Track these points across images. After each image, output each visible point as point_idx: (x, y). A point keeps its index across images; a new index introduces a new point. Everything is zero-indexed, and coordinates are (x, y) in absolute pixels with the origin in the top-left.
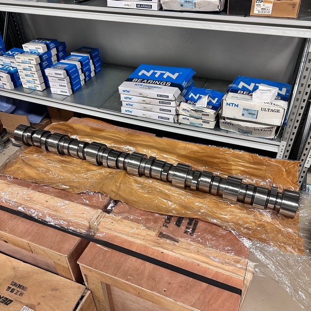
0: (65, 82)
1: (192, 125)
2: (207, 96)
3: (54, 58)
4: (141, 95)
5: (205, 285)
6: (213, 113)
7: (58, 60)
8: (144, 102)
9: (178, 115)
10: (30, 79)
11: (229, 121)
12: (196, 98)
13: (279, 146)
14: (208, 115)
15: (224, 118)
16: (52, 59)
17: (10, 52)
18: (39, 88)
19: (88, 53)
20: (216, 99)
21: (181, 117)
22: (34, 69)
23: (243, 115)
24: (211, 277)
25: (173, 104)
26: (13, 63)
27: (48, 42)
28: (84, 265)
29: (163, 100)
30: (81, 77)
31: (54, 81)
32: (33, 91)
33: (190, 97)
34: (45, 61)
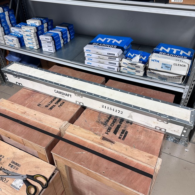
0: (51, 44)
1: (129, 73)
2: (139, 55)
3: (45, 29)
4: (97, 53)
5: (129, 171)
6: (142, 66)
7: (48, 30)
8: (99, 58)
9: (120, 66)
10: (30, 41)
11: (152, 71)
12: (132, 56)
13: (184, 88)
14: (139, 67)
15: (150, 69)
16: (44, 29)
17: (19, 25)
18: (36, 48)
19: (66, 27)
20: (145, 57)
21: (122, 68)
22: (33, 36)
23: (162, 67)
24: (134, 166)
25: (117, 59)
26: (21, 31)
27: (42, 19)
28: (55, 154)
29: (111, 57)
30: (61, 41)
31: (45, 43)
32: (31, 49)
33: (128, 55)
34: (40, 31)
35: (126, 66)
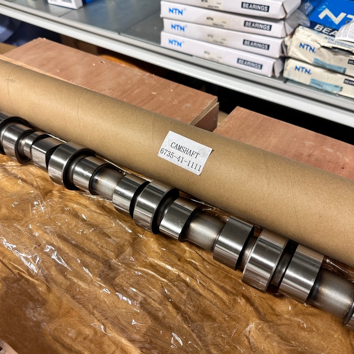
4: (204, 4)
8: (210, 22)
9: (284, 58)
12: (337, 20)
21: (291, 64)
25: (278, 29)
29: (255, 18)
33: (321, 16)
35: (310, 57)
